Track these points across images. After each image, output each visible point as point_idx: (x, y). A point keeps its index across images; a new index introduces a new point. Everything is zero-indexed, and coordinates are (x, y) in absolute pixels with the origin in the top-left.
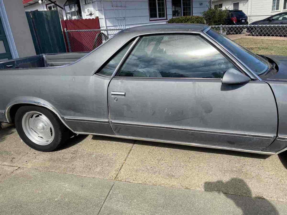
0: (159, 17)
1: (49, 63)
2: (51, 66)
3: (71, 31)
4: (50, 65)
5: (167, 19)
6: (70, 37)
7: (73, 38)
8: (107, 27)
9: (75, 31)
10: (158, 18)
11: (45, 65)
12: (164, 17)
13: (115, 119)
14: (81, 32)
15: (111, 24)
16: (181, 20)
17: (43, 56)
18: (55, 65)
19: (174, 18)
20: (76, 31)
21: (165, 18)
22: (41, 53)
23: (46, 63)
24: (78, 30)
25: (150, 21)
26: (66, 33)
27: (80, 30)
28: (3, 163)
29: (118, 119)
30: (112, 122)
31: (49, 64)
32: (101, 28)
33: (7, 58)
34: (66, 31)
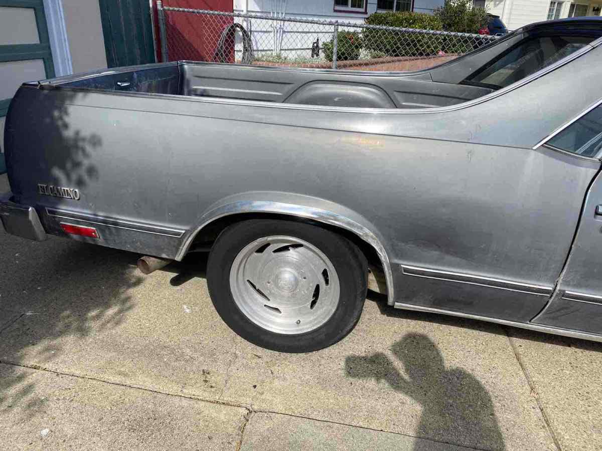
0: (352, 7)
1: (195, 87)
2: (202, 95)
3: (171, 8)
4: (198, 93)
5: (366, 13)
6: (167, 23)
7: (174, 29)
8: (248, 11)
9: (186, 10)
10: (349, 8)
11: (186, 90)
12: (359, 7)
13: (578, 286)
14: (203, 16)
15: (256, 6)
16: (401, 18)
17: (182, 66)
18: (211, 94)
19: (379, 11)
20: (188, 12)
21: (363, 10)
22: (179, 59)
23: (188, 85)
24: (196, 11)
25: (335, 11)
26: (160, 13)
27: (201, 11)
28: (185, 391)
29: (587, 287)
30: (566, 292)
31: (196, 90)
32: (234, 11)
33: (41, 58)
34: (159, 7)
